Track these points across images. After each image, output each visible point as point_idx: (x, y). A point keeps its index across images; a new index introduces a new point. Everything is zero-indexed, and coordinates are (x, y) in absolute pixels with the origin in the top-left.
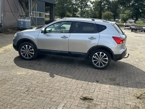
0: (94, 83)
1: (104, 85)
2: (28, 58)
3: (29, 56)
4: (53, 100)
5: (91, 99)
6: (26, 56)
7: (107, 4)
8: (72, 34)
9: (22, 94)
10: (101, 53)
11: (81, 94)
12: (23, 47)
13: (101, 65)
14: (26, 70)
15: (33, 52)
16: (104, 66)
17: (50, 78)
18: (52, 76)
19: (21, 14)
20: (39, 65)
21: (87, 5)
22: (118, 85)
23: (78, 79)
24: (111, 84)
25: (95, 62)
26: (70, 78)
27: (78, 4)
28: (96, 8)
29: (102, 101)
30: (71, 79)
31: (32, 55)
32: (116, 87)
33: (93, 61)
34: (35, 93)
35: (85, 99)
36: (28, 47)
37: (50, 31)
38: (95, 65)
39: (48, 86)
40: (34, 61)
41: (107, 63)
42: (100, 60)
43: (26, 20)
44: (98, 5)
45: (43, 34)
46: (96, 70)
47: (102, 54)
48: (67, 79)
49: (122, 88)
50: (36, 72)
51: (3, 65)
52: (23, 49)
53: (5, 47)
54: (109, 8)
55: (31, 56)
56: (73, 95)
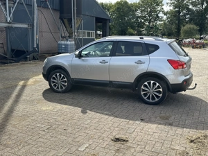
0: (137, 122)
1: (149, 125)
2: (60, 90)
3: (62, 88)
4: (77, 140)
5: (124, 141)
6: (58, 88)
7: (188, 14)
8: (113, 58)
9: (41, 132)
10: (152, 82)
11: (114, 134)
12: (54, 76)
13: (153, 98)
14: (54, 104)
15: (65, 82)
16: (157, 100)
17: (81, 114)
18: (84, 112)
19: (63, 35)
20: (72, 99)
21: (158, 17)
22: (171, 124)
23: (116, 117)
24: (160, 124)
25: (145, 95)
26: (107, 114)
27: (145, 17)
28: (171, 20)
29: (139, 143)
30: (107, 117)
31: (64, 85)
32: (166, 127)
33: (142, 93)
34: (57, 132)
35: (117, 140)
36: (60, 76)
37: (87, 55)
38: (145, 98)
39: (76, 124)
40: (67, 94)
41: (161, 95)
42: (151, 91)
43: (68, 43)
44: (175, 16)
45: (77, 58)
46: (147, 106)
47: (154, 84)
48: (103, 116)
49: (174, 128)
50: (65, 106)
51: (28, 98)
52: (54, 78)
53: (36, 77)
54: (191, 20)
55: (64, 88)
56: (104, 135)
